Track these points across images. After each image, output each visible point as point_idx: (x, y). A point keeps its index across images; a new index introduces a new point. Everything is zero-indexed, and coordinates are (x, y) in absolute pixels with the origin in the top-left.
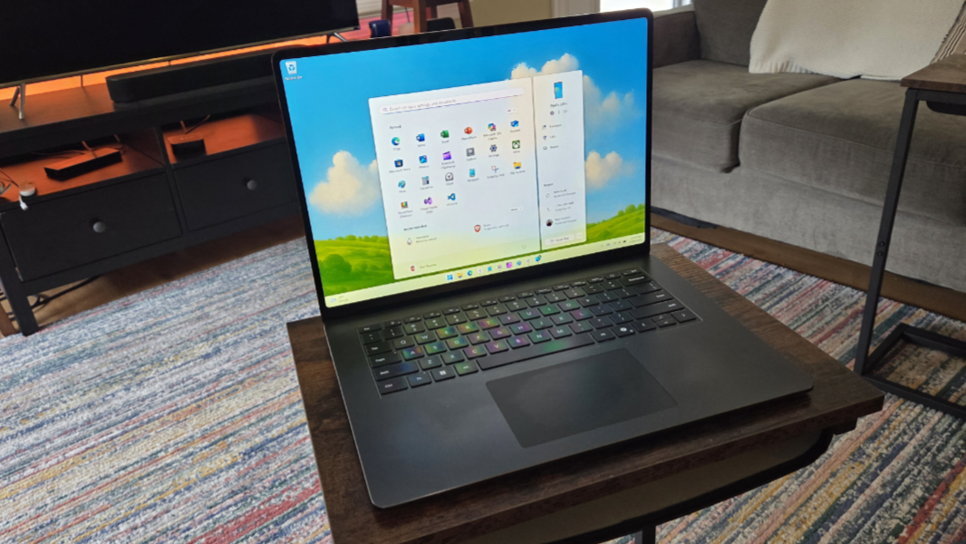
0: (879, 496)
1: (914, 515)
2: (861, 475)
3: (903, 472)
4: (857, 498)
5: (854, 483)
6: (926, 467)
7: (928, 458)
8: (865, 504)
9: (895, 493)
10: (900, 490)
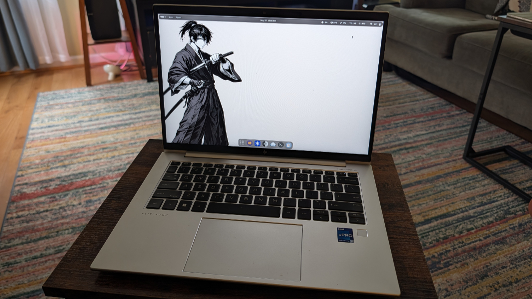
0: (470, 216)
1: (483, 226)
2: (467, 206)
3: (489, 211)
4: (459, 214)
5: (462, 208)
6: (502, 212)
7: (505, 209)
8: (461, 217)
9: (479, 217)
10: (482, 216)
